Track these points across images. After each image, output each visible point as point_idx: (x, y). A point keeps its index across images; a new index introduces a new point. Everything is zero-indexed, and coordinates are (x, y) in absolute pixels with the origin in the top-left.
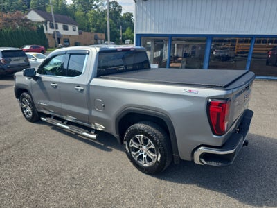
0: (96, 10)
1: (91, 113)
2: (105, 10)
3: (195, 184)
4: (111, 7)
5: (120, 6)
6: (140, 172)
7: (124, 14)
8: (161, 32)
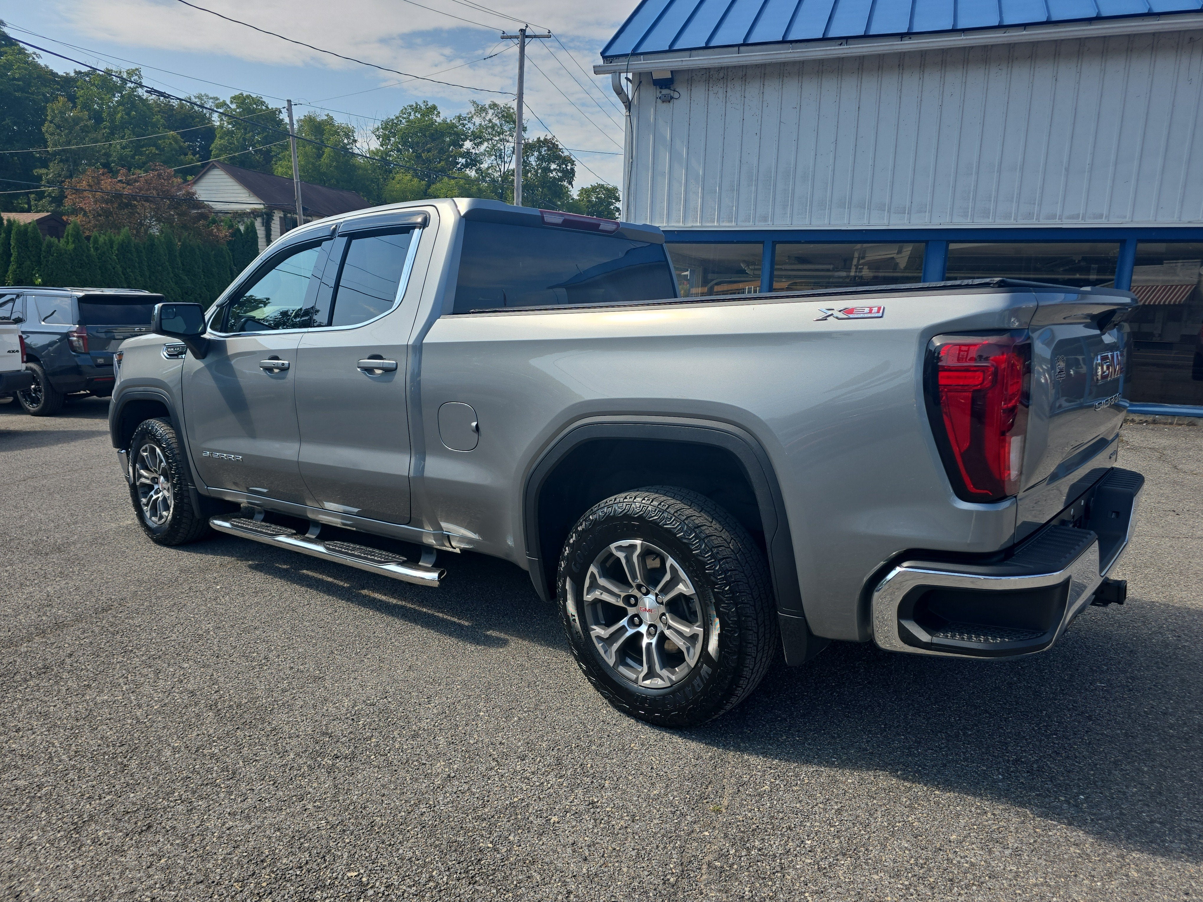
0: (472, 173)
1: (420, 469)
2: (506, 176)
3: (883, 768)
4: (533, 160)
5: (568, 160)
6: (628, 722)
7: (584, 192)
8: (729, 222)
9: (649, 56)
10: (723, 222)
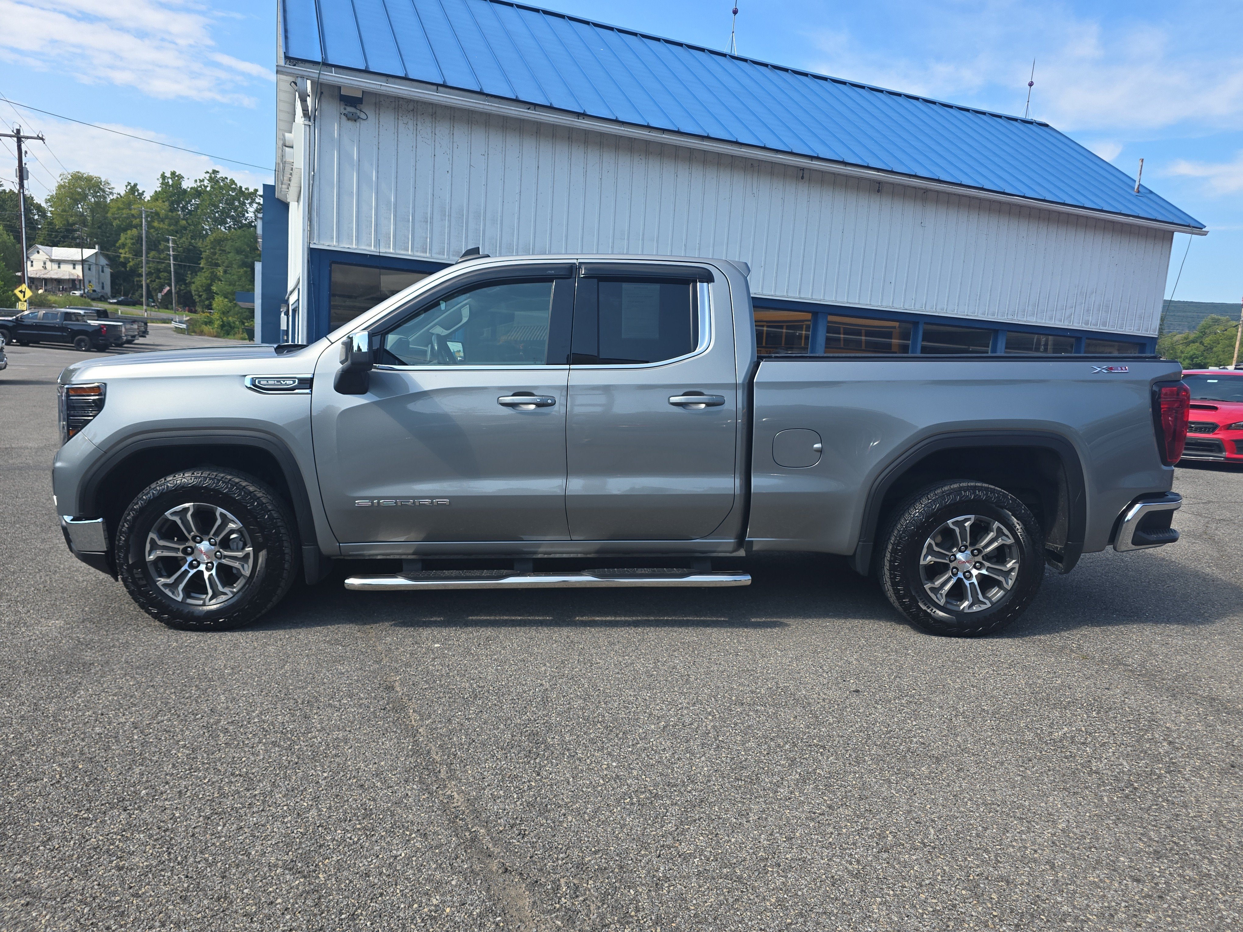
8: (423, 252)
9: (341, 71)
10: (417, 251)
